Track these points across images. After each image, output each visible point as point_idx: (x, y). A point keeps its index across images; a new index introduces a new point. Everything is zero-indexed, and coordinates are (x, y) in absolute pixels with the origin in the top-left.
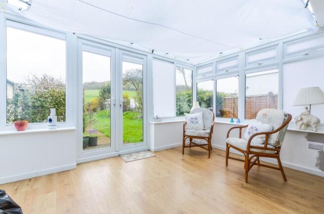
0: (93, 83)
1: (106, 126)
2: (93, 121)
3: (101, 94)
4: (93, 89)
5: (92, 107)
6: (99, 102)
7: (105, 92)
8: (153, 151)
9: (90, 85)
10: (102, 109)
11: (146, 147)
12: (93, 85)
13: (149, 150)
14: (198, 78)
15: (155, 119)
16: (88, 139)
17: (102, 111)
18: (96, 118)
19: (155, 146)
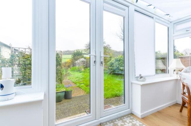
0: (68, 51)
1: (77, 78)
2: (68, 74)
3: (73, 57)
4: (68, 54)
5: (67, 65)
6: (71, 61)
7: (75, 55)
8: (140, 117)
9: (66, 53)
10: (74, 66)
11: (127, 111)
12: (68, 52)
13: (132, 114)
14: (175, 35)
15: (137, 77)
16: (64, 93)
17: (73, 68)
18: (69, 72)
19: (142, 111)
